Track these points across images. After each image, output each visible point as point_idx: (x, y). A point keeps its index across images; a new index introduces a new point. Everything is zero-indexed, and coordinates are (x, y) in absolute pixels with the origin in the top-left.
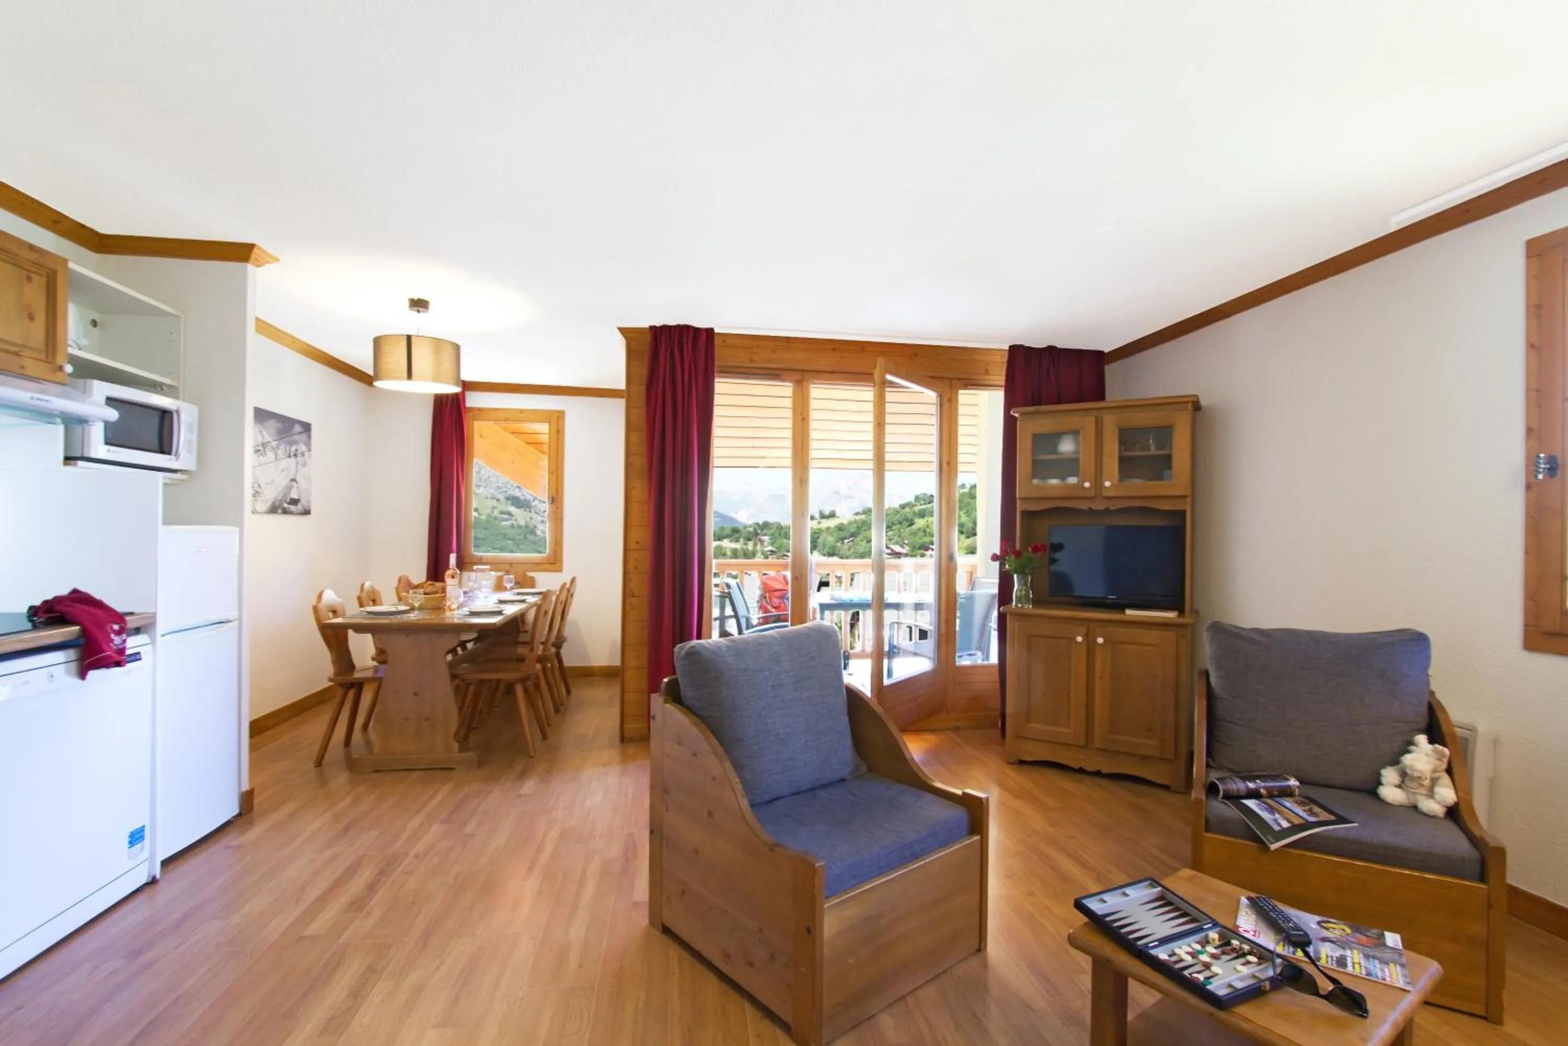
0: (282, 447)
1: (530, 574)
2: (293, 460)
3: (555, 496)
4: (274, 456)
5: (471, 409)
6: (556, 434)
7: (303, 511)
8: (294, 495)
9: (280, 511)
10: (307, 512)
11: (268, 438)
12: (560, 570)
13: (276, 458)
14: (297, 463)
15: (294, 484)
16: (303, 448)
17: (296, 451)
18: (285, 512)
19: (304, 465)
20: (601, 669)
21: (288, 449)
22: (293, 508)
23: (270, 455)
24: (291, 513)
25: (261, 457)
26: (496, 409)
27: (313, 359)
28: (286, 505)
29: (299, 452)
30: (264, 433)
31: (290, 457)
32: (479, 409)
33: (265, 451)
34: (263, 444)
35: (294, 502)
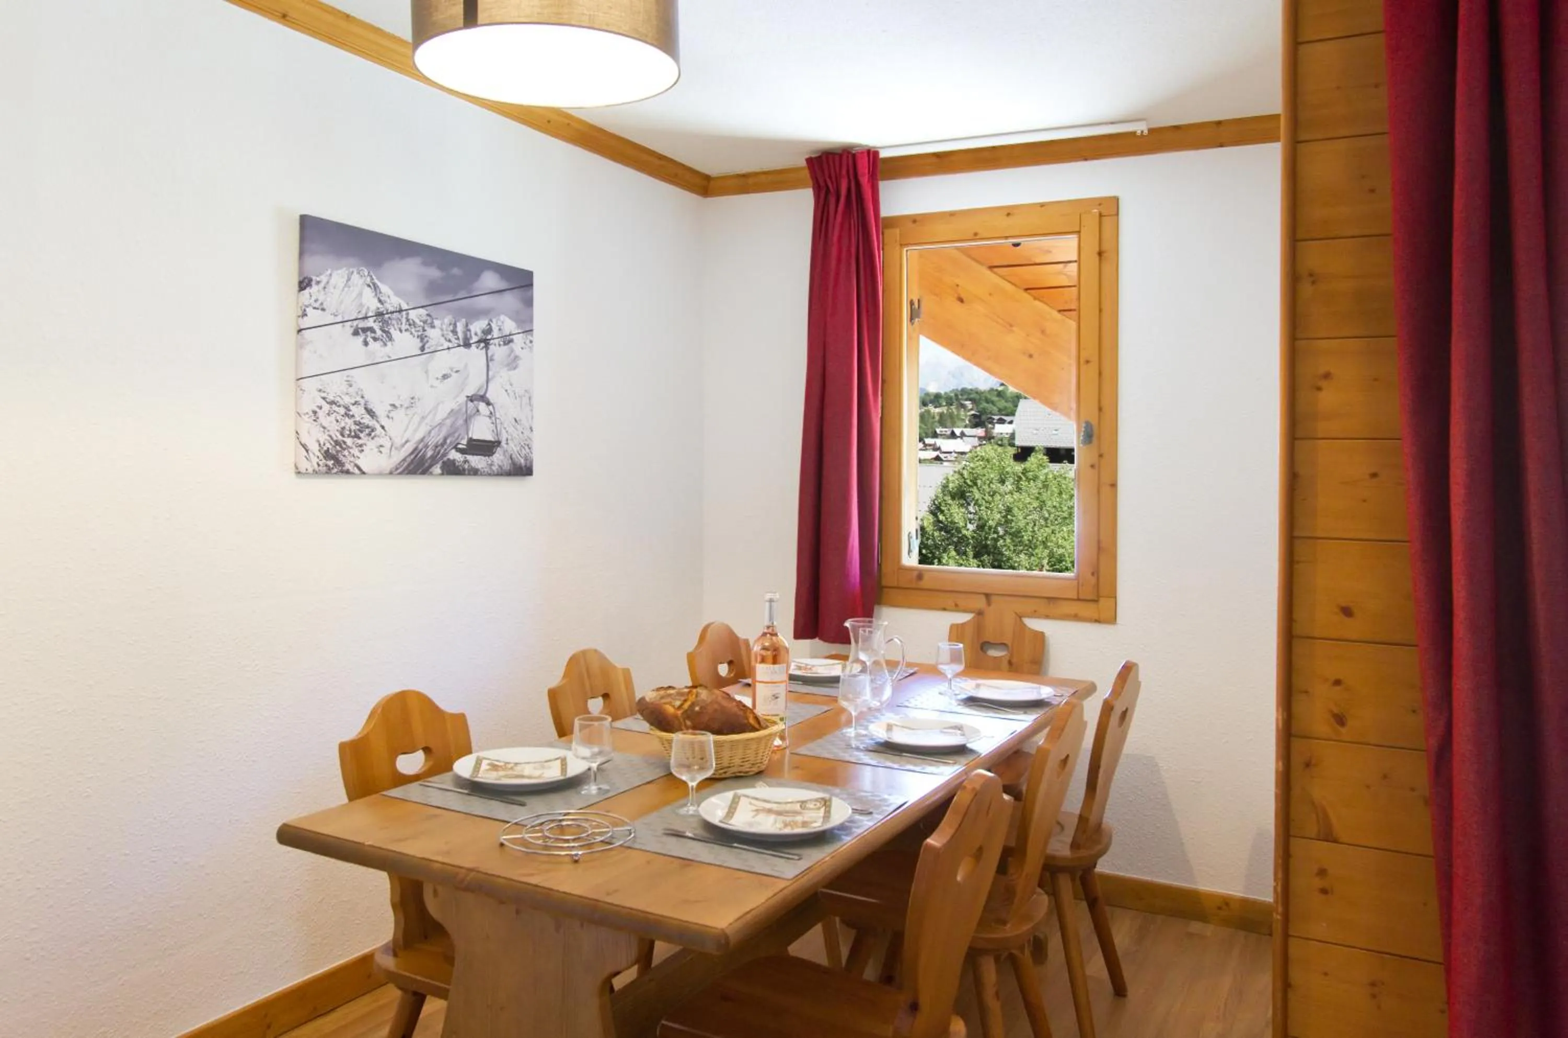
0: (443, 322)
1: (1035, 624)
2: (476, 354)
3: (1094, 422)
4: (417, 343)
5: (893, 222)
6: (1097, 258)
7: (507, 466)
8: (481, 430)
9: (437, 469)
10: (522, 470)
11: (393, 301)
12: (1112, 619)
13: (422, 348)
14: (489, 360)
15: (482, 406)
16: (509, 326)
17: (489, 331)
18: (452, 470)
19: (513, 363)
20: (1226, 902)
21: (460, 328)
22: (476, 461)
23: (405, 342)
24: (475, 472)
25: (373, 345)
26: (952, 214)
27: (556, 135)
28: (454, 455)
29: (496, 333)
30: (384, 288)
31: (467, 345)
32: (915, 220)
33: (387, 333)
34: (379, 314)
35: (485, 448)
